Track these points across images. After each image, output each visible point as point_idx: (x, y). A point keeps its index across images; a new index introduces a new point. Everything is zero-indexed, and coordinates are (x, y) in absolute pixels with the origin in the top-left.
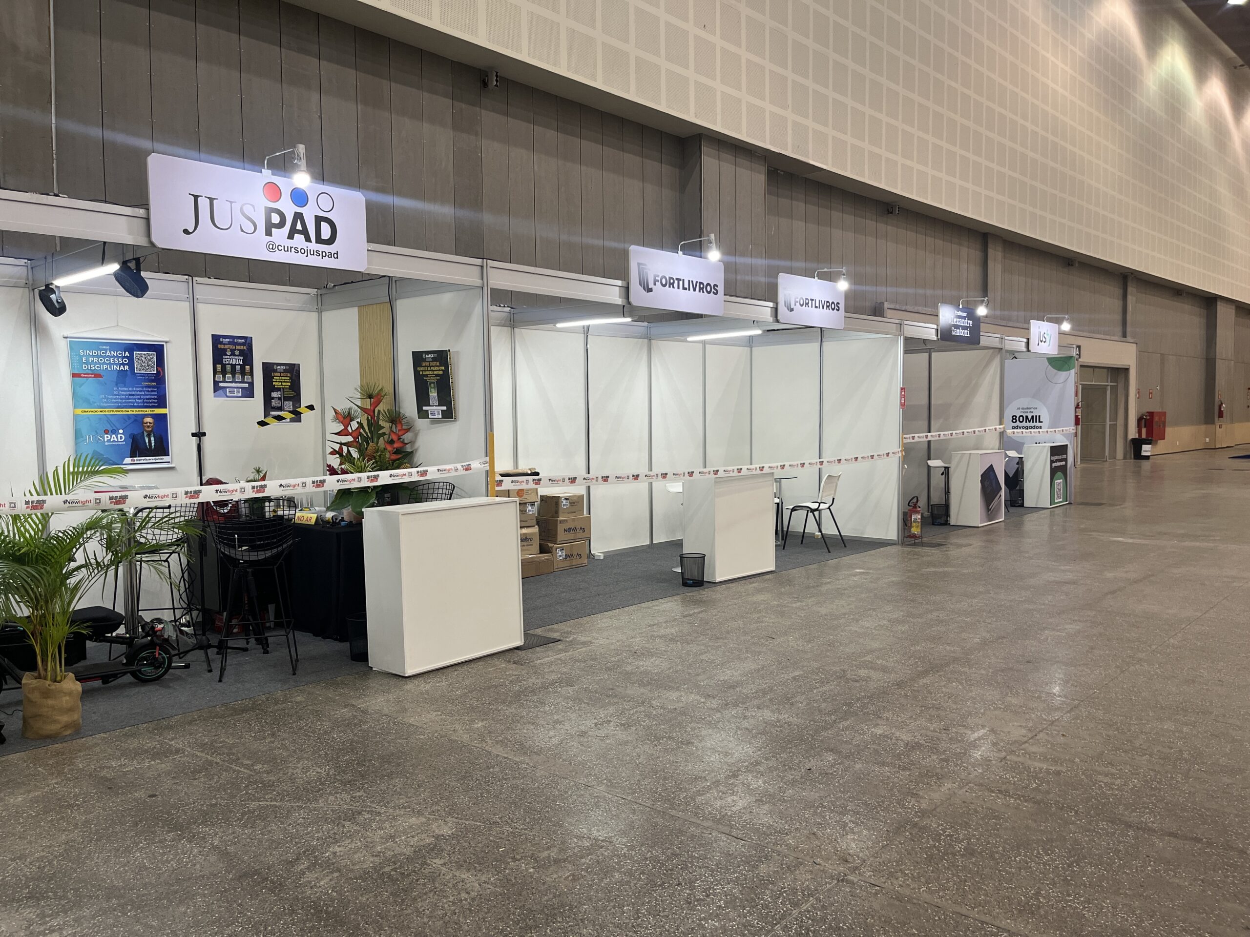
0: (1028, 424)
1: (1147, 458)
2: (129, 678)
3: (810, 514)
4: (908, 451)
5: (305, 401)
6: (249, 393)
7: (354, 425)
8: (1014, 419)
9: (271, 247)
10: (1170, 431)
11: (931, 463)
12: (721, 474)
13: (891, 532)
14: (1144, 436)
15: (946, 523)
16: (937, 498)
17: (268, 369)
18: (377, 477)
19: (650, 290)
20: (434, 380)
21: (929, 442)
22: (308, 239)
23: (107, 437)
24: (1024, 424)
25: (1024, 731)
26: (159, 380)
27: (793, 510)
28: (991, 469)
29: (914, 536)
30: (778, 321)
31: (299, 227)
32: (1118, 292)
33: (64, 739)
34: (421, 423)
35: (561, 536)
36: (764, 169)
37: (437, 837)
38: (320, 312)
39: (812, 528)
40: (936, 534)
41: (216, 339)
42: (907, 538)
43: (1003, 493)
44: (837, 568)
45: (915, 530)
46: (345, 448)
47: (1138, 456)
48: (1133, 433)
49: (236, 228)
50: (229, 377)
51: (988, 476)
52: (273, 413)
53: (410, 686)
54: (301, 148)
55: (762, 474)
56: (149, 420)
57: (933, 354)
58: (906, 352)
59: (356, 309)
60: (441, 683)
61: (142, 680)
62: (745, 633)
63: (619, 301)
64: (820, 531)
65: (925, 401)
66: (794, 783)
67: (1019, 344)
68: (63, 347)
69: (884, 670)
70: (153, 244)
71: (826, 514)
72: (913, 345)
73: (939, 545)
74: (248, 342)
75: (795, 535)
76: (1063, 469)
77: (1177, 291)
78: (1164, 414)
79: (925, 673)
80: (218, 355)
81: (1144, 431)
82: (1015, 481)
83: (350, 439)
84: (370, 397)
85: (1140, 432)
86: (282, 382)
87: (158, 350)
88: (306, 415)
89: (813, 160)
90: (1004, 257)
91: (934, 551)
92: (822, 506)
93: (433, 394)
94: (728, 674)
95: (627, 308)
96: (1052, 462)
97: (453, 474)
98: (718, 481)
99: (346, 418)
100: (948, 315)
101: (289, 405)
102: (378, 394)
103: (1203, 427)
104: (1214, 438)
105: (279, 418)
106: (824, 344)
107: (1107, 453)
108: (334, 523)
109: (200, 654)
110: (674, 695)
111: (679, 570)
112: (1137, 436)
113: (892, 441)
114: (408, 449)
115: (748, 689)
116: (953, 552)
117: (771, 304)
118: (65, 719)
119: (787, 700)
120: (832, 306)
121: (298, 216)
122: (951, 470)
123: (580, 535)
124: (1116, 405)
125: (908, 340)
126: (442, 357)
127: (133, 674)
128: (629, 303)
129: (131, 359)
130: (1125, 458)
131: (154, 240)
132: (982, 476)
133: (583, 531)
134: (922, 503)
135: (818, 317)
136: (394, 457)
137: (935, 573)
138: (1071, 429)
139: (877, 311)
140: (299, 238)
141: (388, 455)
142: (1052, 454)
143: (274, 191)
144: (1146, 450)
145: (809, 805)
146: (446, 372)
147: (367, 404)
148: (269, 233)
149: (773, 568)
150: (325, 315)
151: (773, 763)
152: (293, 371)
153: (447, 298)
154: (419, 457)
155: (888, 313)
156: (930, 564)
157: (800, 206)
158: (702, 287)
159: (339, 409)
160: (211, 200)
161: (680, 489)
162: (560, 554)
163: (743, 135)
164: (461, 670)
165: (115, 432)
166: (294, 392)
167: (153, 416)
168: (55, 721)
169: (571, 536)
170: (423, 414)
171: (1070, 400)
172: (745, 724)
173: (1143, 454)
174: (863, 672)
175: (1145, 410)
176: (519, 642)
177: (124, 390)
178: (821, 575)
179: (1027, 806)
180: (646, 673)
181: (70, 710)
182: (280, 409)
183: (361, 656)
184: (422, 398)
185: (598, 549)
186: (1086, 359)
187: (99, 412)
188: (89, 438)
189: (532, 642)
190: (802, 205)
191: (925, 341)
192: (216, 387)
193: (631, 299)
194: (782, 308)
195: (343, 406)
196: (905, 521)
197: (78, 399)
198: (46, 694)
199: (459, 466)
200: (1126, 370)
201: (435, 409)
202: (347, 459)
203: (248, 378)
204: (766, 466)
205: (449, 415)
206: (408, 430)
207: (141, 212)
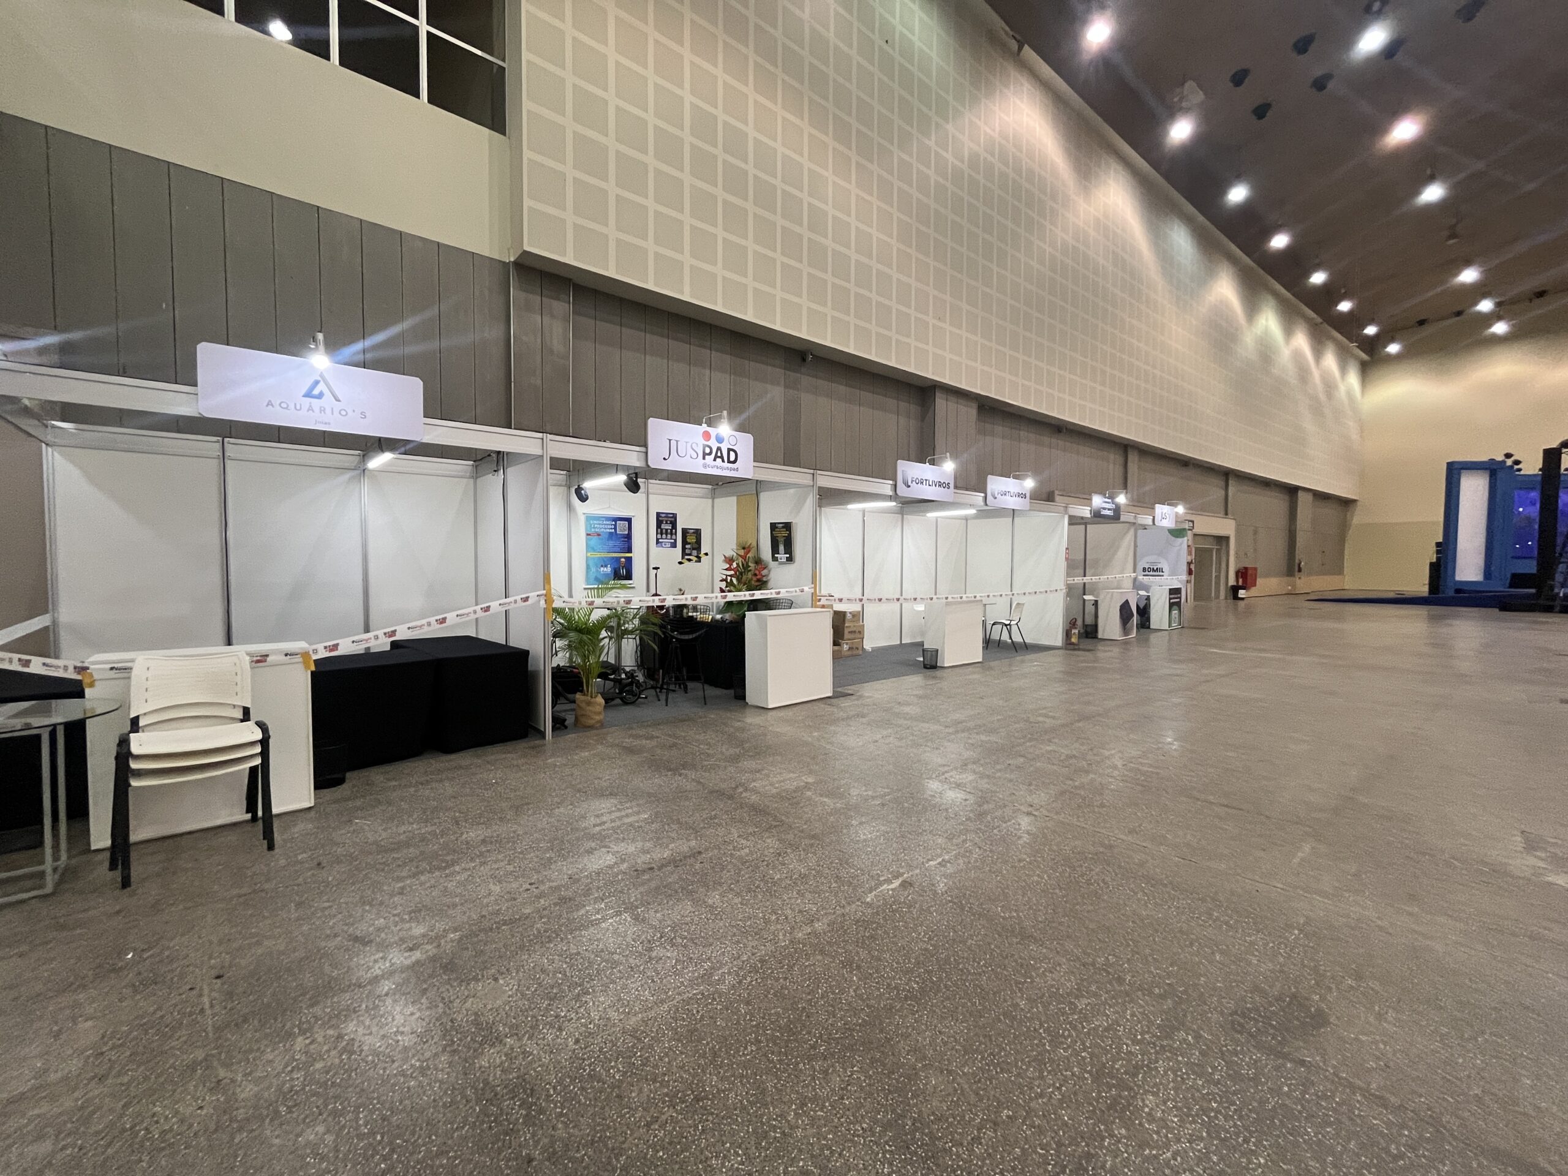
0: (1154, 573)
1: (1242, 599)
2: (618, 701)
3: (1004, 627)
4: (1070, 589)
5: (703, 551)
6: (674, 545)
7: (735, 565)
8: (1144, 570)
9: (705, 466)
10: (1260, 581)
11: (1086, 597)
12: (950, 599)
13: (1058, 641)
14: (1240, 583)
15: (1096, 637)
16: (1089, 620)
17: (685, 532)
18: (754, 594)
19: (909, 486)
20: (782, 539)
21: (1084, 584)
22: (723, 461)
23: (602, 569)
24: (1151, 573)
25: (1138, 753)
26: (629, 537)
27: (993, 624)
28: (1127, 602)
29: (1073, 644)
30: (986, 505)
31: (719, 454)
32: (1222, 483)
33: (597, 729)
34: (772, 564)
35: (847, 635)
36: (975, 405)
37: (806, 783)
38: (713, 499)
39: (1005, 637)
40: (1088, 643)
41: (658, 514)
42: (1068, 645)
43: (1135, 618)
44: (1023, 662)
45: (1074, 640)
46: (729, 578)
47: (1236, 597)
48: (1232, 582)
49: (688, 456)
50: (664, 536)
51: (1125, 608)
52: (687, 557)
53: (771, 713)
54: (725, 413)
55: (975, 601)
56: (623, 560)
57: (1088, 526)
58: (1070, 524)
59: (735, 499)
60: (789, 713)
61: (625, 703)
62: (966, 695)
63: (891, 493)
64: (1011, 638)
65: (1082, 557)
66: (1000, 770)
67: (1148, 520)
68: (582, 519)
69: (1054, 718)
70: (648, 466)
71: (1014, 629)
72: (1074, 521)
73: (1089, 650)
74: (674, 516)
75: (994, 641)
76: (1178, 604)
77: (1267, 484)
78: (1255, 569)
79: (1079, 721)
80: (659, 523)
81: (1241, 580)
82: (1144, 612)
83: (732, 572)
84: (744, 548)
85: (1237, 581)
86: (691, 539)
87: (629, 520)
88: (704, 558)
89: (1009, 399)
90: (1140, 461)
91: (1087, 653)
92: (1013, 623)
93: (782, 548)
94: (957, 716)
95: (895, 497)
96: (1170, 599)
97: (794, 594)
98: (947, 604)
99: (729, 560)
100: (1098, 501)
101: (695, 553)
102: (749, 547)
103: (1286, 579)
104: (1294, 586)
105: (689, 560)
106: (1016, 519)
107: (1213, 595)
108: (723, 620)
109: (652, 692)
110: (926, 725)
111: (922, 659)
112: (1235, 584)
113: (1059, 580)
114: (764, 579)
115: (971, 724)
116: (1100, 655)
117: (983, 495)
118: (598, 718)
119: (992, 731)
120: (1022, 496)
121: (719, 449)
122: (1099, 602)
123: (858, 635)
124: (1220, 564)
125: (1071, 517)
126: (788, 526)
127: (622, 699)
128: (896, 494)
129: (615, 525)
130: (1226, 598)
131: (649, 463)
132: (1121, 606)
133: (860, 633)
134: (1079, 622)
135: (1012, 503)
136: (757, 584)
137: (1087, 667)
138: (1184, 577)
139: (1050, 498)
140: (719, 460)
141: (753, 582)
142: (1170, 594)
143: (707, 436)
144: (1242, 593)
145: (1011, 781)
146: (790, 534)
147: (742, 552)
148: (704, 458)
149: (980, 660)
150: (717, 501)
151: (988, 760)
152: (698, 533)
153: (792, 491)
154: (770, 584)
155: (1058, 498)
156: (1084, 661)
157: (999, 429)
158: (940, 484)
159: (727, 555)
160: (677, 441)
161: (923, 609)
162: (846, 647)
163: (963, 386)
164: (798, 707)
165: (606, 566)
166: (698, 546)
167: (625, 558)
168: (592, 719)
169: (852, 636)
170: (775, 559)
171: (1185, 558)
172: (970, 741)
173: (1240, 596)
174: (1041, 719)
175: (1242, 565)
176: (830, 694)
177: (611, 543)
178: (1010, 665)
179: (1139, 788)
180: (908, 714)
181: (600, 713)
182: (690, 555)
183: (741, 696)
184: (775, 550)
185: (868, 645)
186: (1197, 530)
187: (598, 555)
188: (593, 570)
189: (837, 695)
190: (1001, 428)
191: (1082, 518)
192: (658, 542)
193: (898, 492)
194: (989, 497)
195: (730, 553)
196: (1068, 634)
197: (589, 548)
198: (589, 704)
199: (797, 589)
200: (1227, 538)
201: (782, 556)
202: (730, 584)
203: (674, 537)
204: (978, 595)
205: (790, 559)
206: (764, 568)
207: (643, 449)
